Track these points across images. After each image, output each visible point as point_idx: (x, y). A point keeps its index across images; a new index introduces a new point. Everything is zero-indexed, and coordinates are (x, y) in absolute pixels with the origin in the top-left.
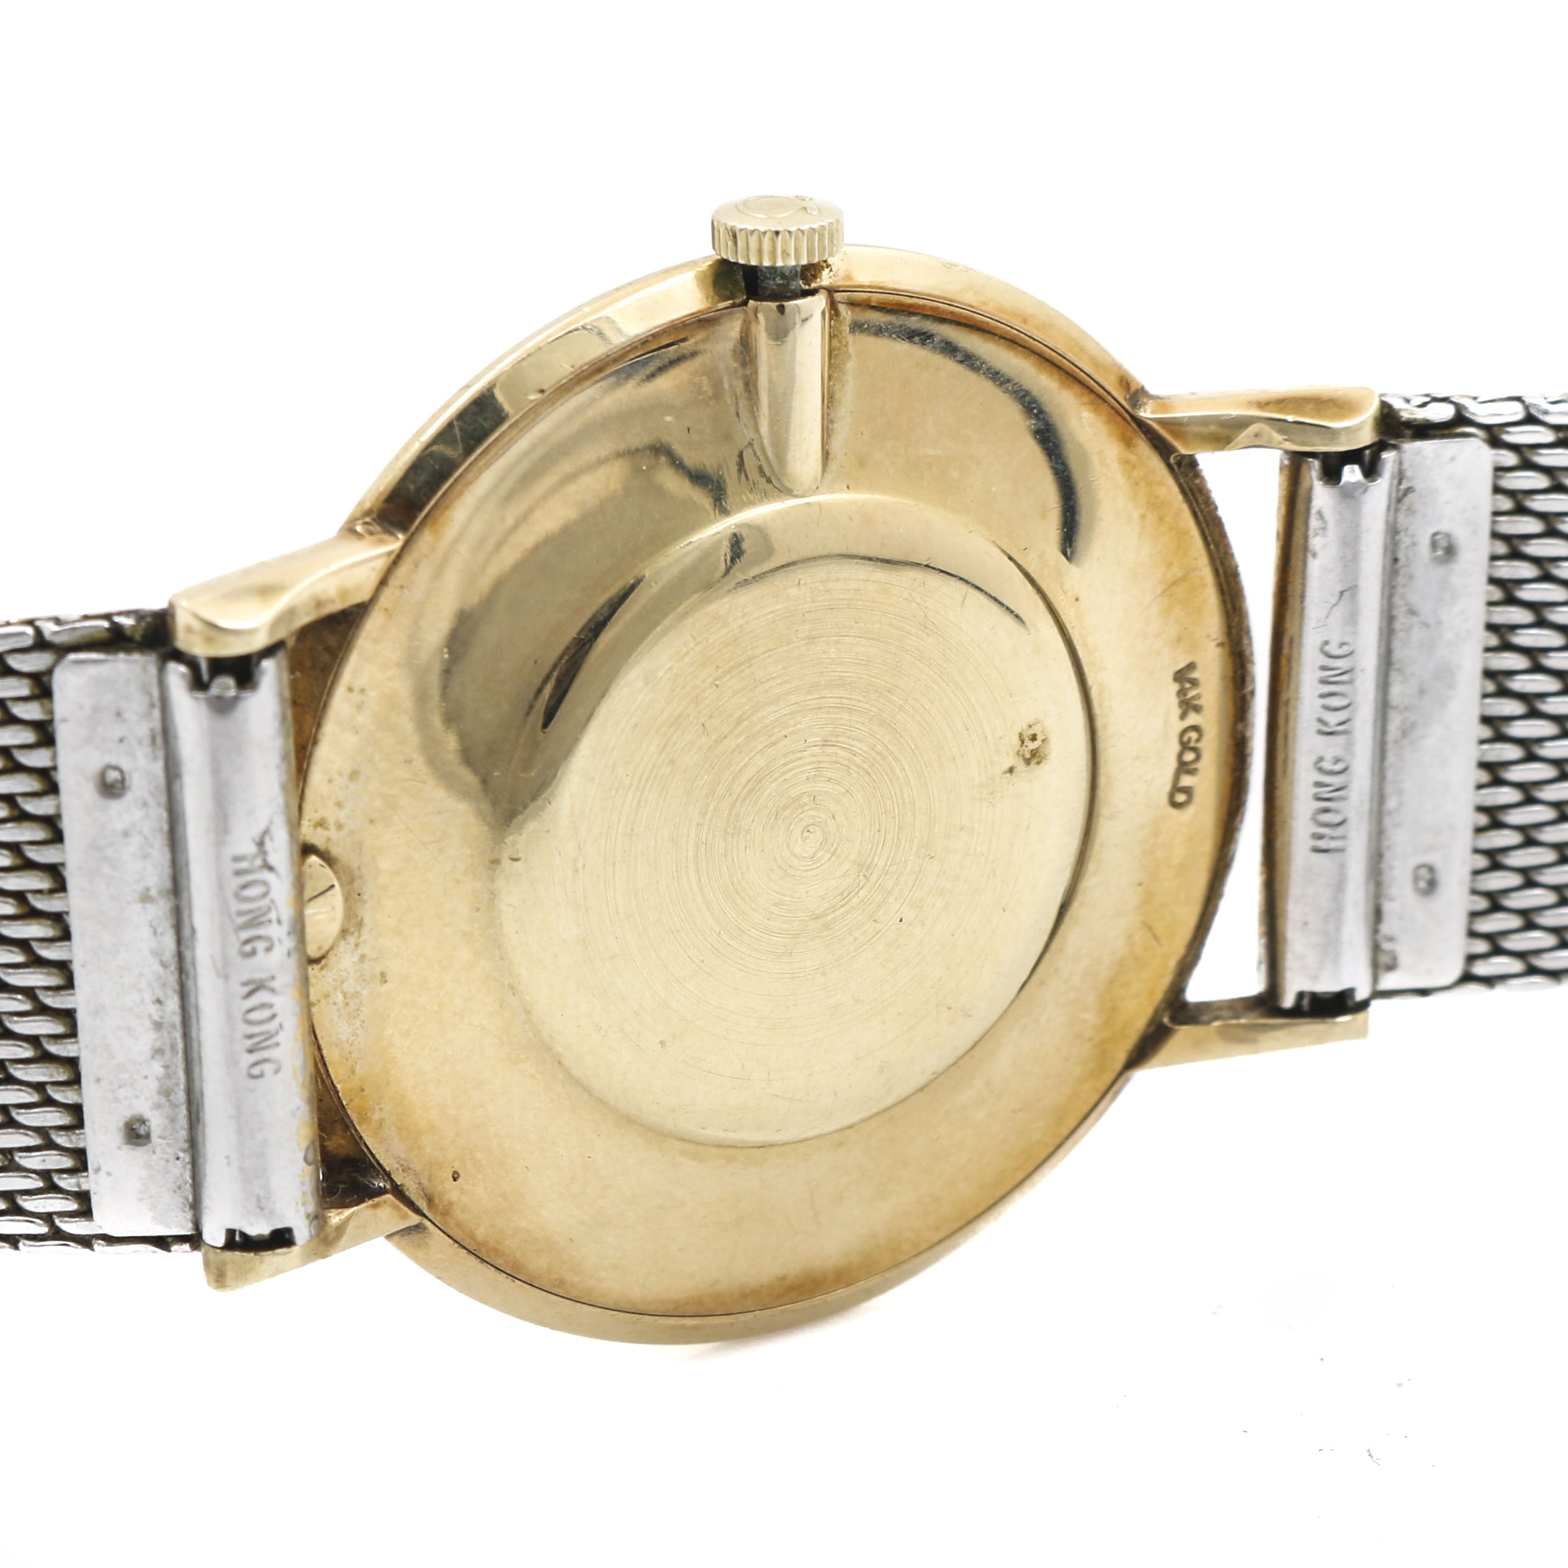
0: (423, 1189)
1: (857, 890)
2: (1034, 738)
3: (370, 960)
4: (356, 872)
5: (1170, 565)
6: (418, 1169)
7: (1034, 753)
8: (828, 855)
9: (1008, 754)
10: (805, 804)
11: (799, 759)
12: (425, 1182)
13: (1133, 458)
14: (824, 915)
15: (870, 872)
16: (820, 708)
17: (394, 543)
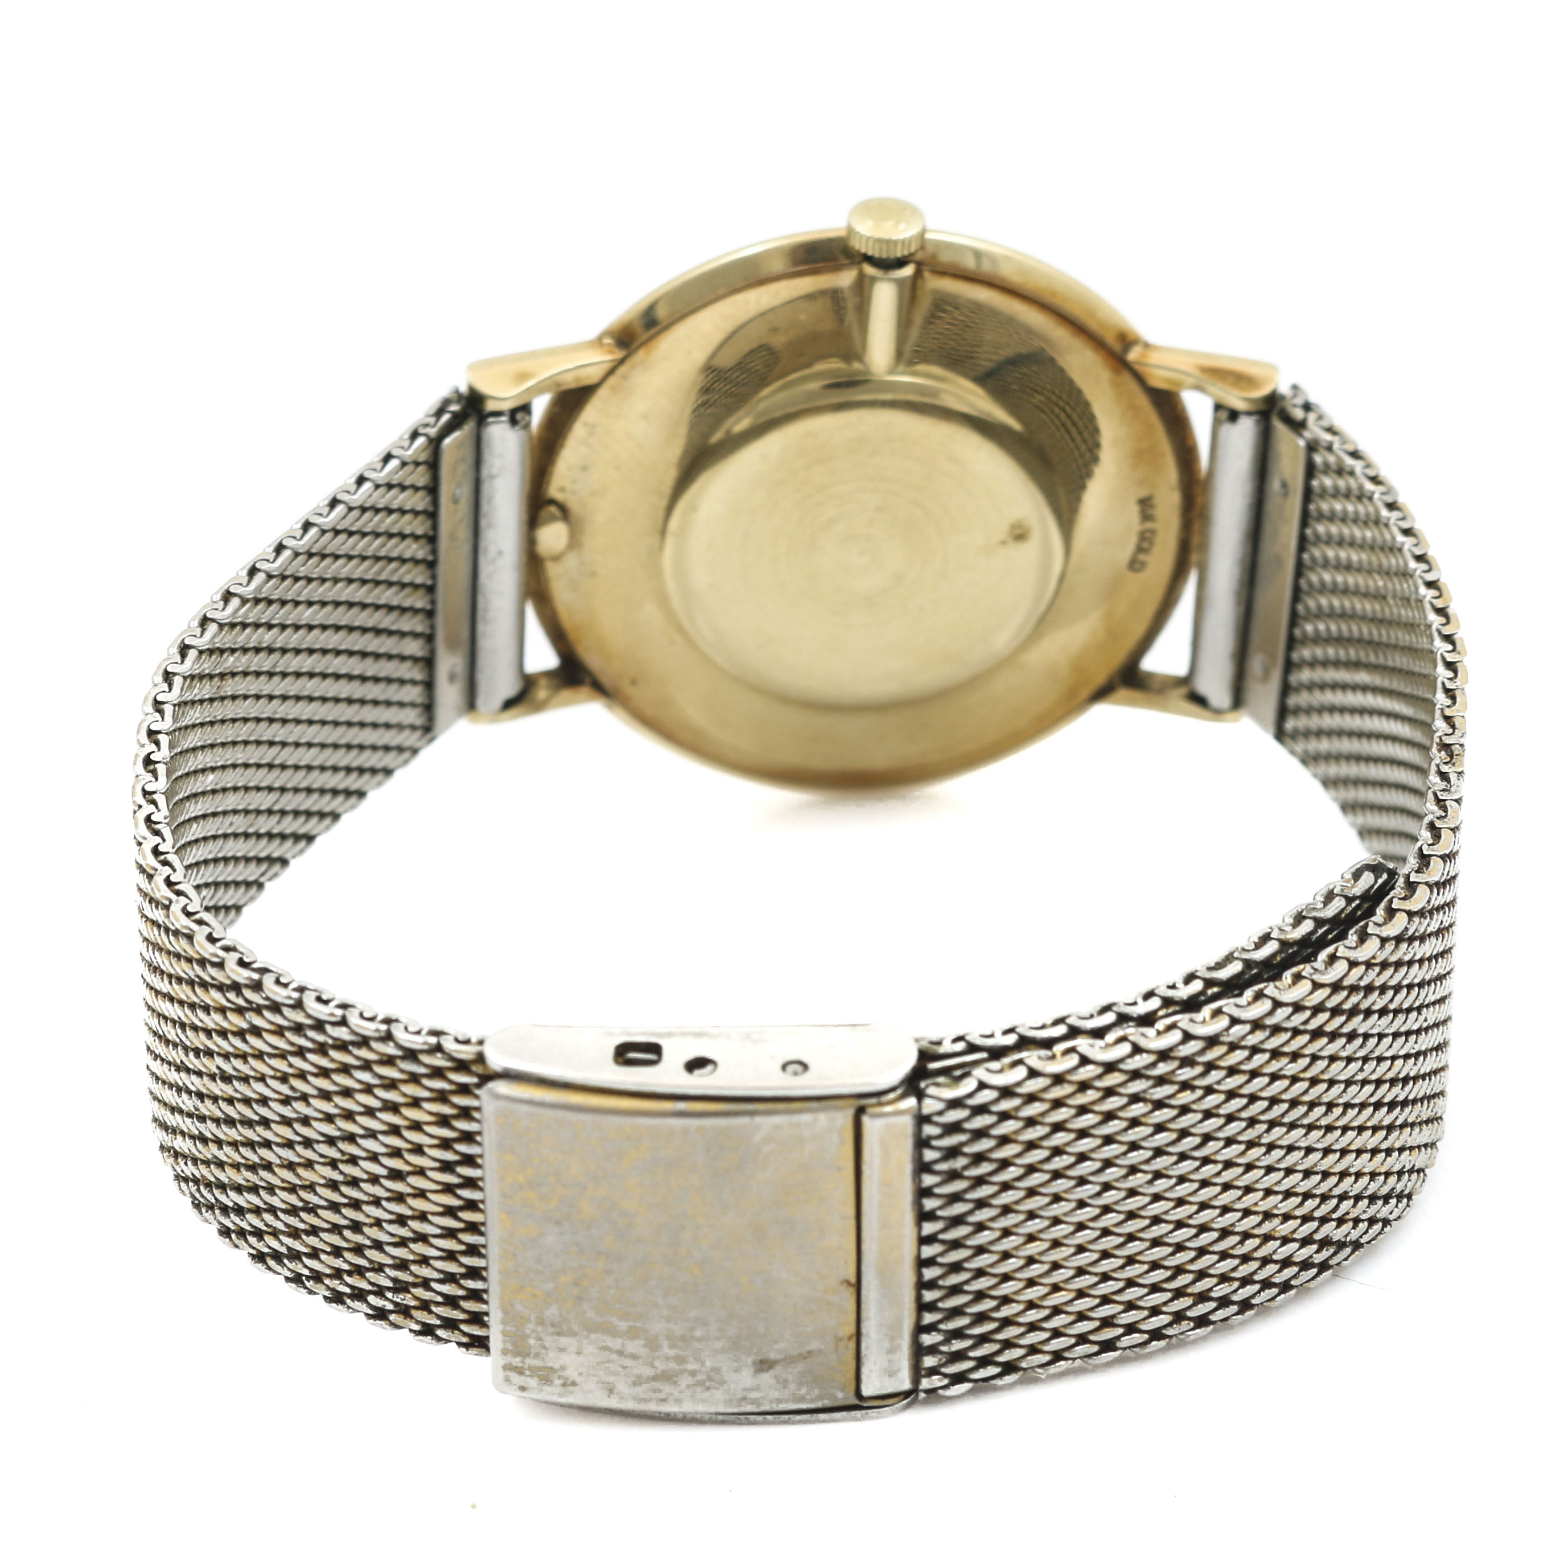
2: (1021, 527)
4: (581, 518)
5: (1140, 441)
6: (610, 675)
7: (1020, 534)
9: (1001, 533)
16: (876, 491)
17: (619, 354)
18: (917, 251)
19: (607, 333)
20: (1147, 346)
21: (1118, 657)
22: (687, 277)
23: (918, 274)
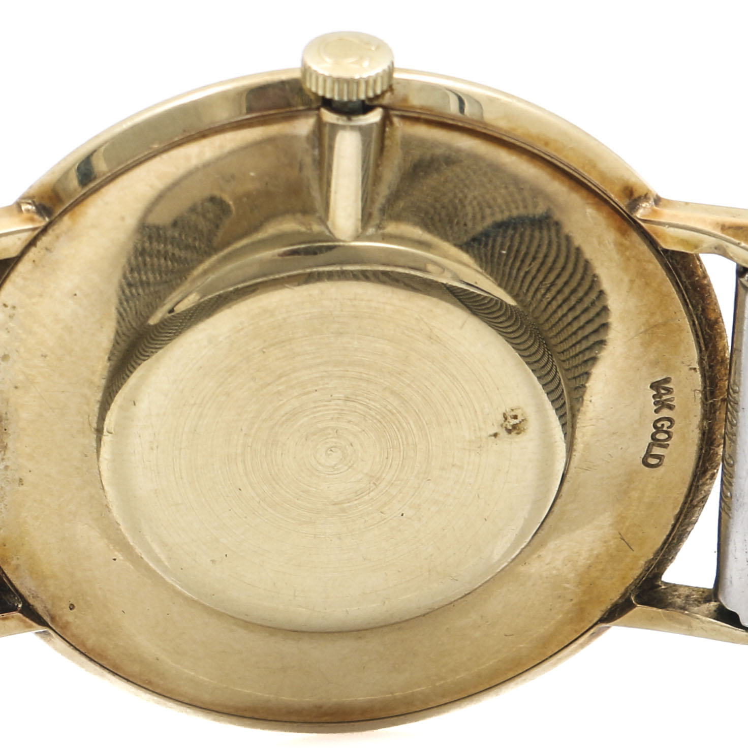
0: (47, 611)
1: (368, 492)
2: (515, 417)
3: (12, 470)
4: (4, 416)
5: (653, 314)
6: (44, 598)
7: (515, 427)
8: (346, 468)
9: (493, 424)
10: (330, 434)
11: (326, 405)
12: (49, 607)
13: (627, 243)
14: (341, 503)
15: (379, 482)
16: (344, 377)
17: (41, 222)
18: (383, 93)
19: (28, 198)
20: (658, 200)
21: (635, 570)
22: (118, 130)
23: (386, 120)
